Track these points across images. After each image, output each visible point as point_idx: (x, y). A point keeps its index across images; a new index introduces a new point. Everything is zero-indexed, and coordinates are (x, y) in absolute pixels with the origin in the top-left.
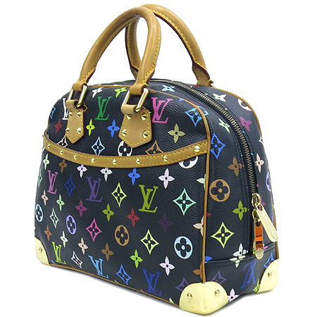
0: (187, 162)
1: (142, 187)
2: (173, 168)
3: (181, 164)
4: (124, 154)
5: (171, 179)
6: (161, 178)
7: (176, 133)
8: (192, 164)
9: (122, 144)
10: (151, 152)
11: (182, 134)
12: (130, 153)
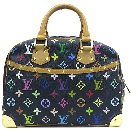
0: (114, 69)
1: (95, 80)
2: (109, 71)
3: (112, 70)
4: (80, 68)
5: (109, 76)
6: (104, 76)
7: (105, 58)
8: (116, 69)
9: (78, 63)
10: (96, 66)
11: (107, 58)
12: (84, 67)
